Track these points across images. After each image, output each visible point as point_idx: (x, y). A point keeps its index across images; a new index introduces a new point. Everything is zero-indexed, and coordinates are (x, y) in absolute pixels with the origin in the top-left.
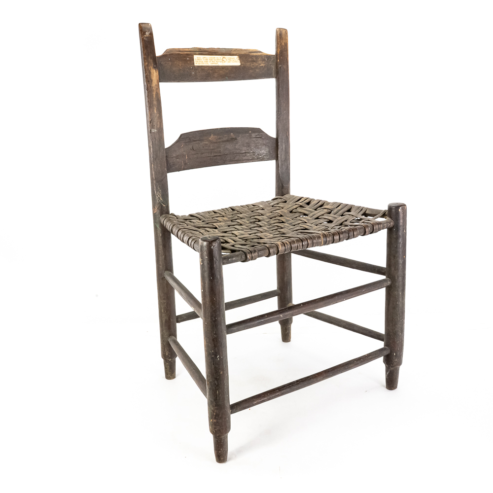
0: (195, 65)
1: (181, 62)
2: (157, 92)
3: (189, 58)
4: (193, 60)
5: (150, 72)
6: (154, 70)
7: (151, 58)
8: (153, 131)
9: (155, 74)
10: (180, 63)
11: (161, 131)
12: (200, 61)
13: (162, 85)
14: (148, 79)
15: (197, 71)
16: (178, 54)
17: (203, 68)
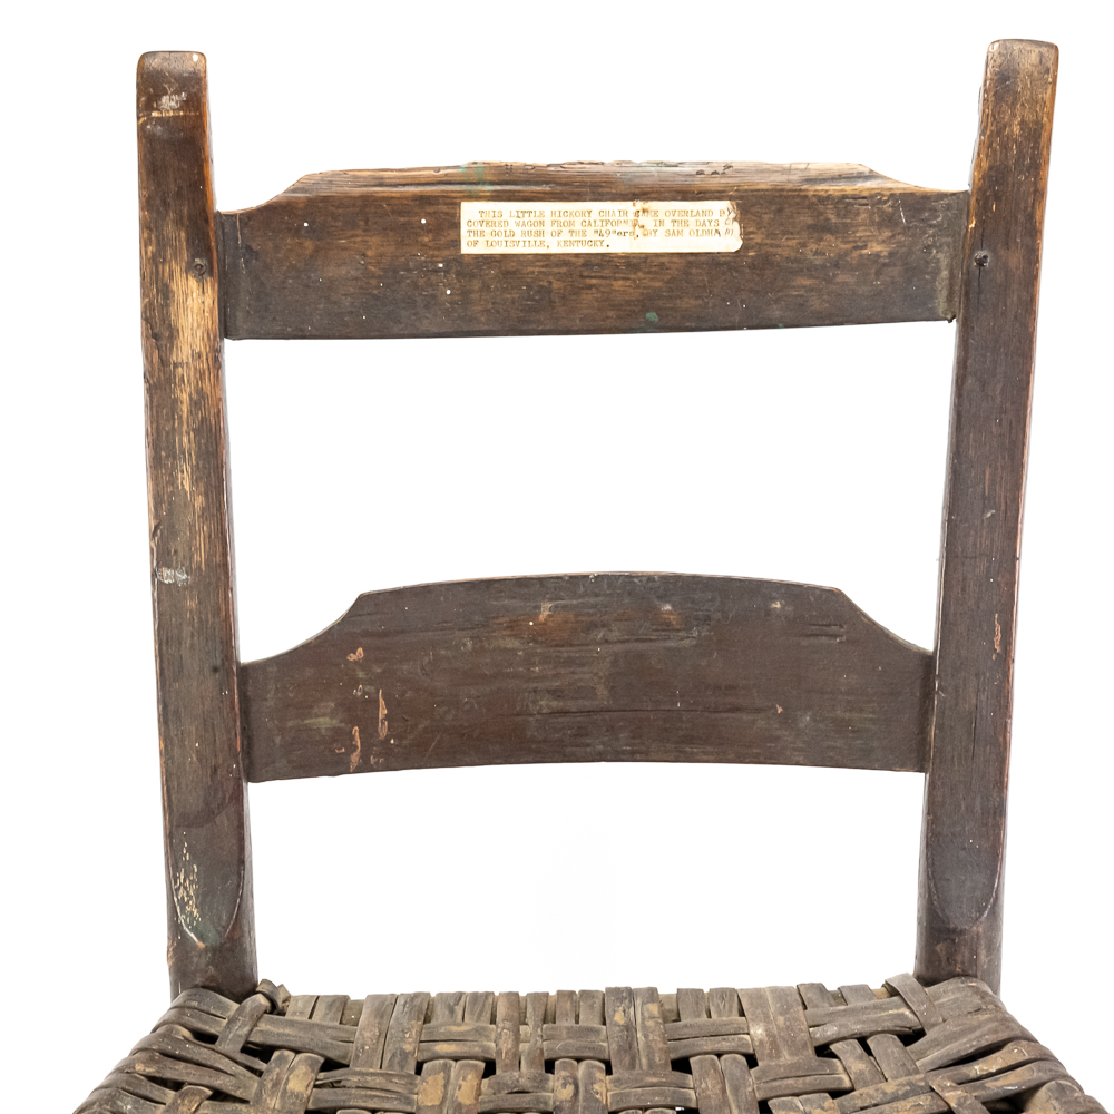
0: (465, 249)
1: (375, 240)
2: (200, 392)
3: (427, 215)
4: (456, 226)
5: (166, 292)
6: (193, 283)
7: (179, 222)
8: (168, 575)
9: (196, 302)
10: (376, 246)
11: (217, 577)
12: (491, 229)
14: (158, 329)
15: (476, 284)
17: (512, 266)
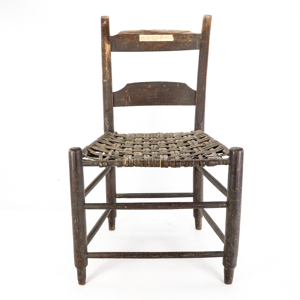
0: (140, 41)
1: (129, 39)
2: (108, 58)
3: (135, 36)
4: (139, 38)
5: (104, 46)
6: (108, 45)
7: (106, 37)
8: (104, 81)
9: (108, 47)
10: (129, 40)
11: (110, 81)
12: (143, 38)
13: (113, 54)
14: (103, 50)
15: (141, 45)
16: (128, 34)
17: (146, 43)
